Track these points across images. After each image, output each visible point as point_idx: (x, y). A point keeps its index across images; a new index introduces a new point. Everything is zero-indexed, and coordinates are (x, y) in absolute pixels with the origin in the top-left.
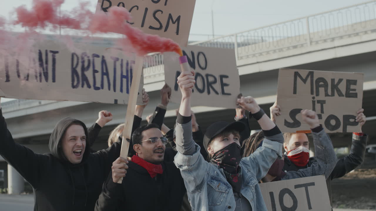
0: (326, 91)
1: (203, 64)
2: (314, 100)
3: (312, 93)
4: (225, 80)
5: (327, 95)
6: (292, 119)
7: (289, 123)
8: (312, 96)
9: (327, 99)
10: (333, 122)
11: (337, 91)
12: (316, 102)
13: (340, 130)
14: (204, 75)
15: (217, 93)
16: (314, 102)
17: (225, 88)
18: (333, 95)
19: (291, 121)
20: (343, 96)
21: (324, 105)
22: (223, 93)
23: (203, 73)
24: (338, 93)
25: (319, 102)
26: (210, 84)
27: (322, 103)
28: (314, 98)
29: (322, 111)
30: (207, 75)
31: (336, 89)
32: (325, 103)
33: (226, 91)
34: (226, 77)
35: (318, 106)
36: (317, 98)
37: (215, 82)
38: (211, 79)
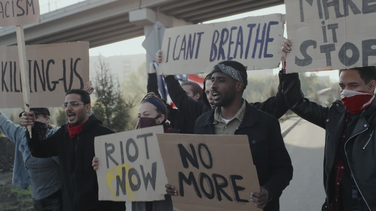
0: (337, 10)
1: (207, 161)
2: (324, 25)
3: (321, 17)
4: (238, 183)
5: (339, 15)
6: (303, 55)
7: (300, 60)
8: (322, 20)
9: (339, 21)
10: (349, 53)
11: (351, 7)
12: (327, 28)
13: (359, 64)
14: (210, 176)
15: (230, 199)
16: (324, 28)
17: (240, 192)
18: (346, 14)
19: (302, 57)
20: (360, 13)
21: (336, 30)
22: (238, 199)
23: (209, 173)
24: (352, 10)
25: (329, 27)
26: (220, 188)
27: (334, 27)
28: (323, 23)
29: (335, 40)
30: (215, 176)
31: (350, 5)
32: (337, 28)
33: (241, 198)
34: (240, 178)
35: (329, 33)
36: (327, 22)
37: (226, 184)
38: (220, 181)
